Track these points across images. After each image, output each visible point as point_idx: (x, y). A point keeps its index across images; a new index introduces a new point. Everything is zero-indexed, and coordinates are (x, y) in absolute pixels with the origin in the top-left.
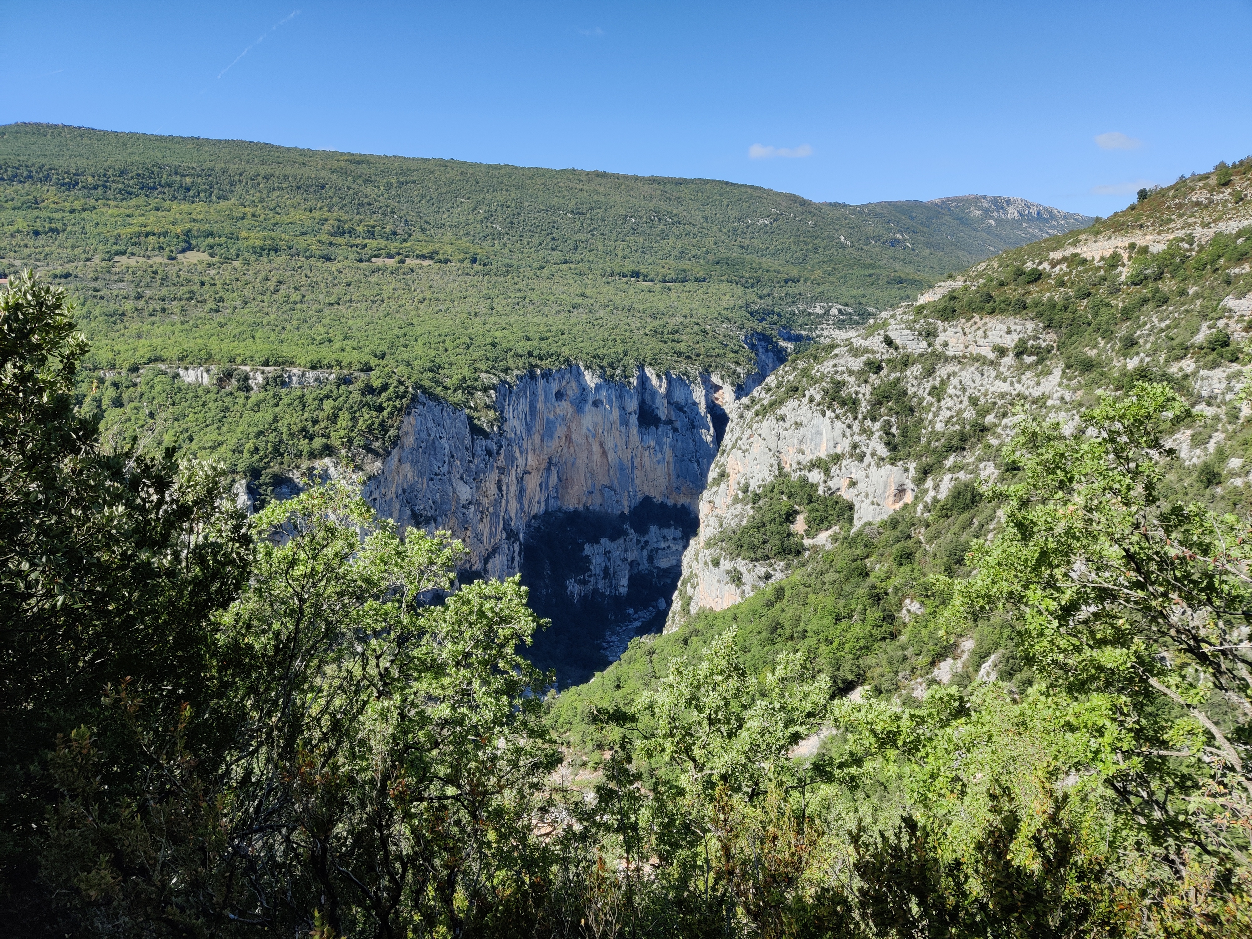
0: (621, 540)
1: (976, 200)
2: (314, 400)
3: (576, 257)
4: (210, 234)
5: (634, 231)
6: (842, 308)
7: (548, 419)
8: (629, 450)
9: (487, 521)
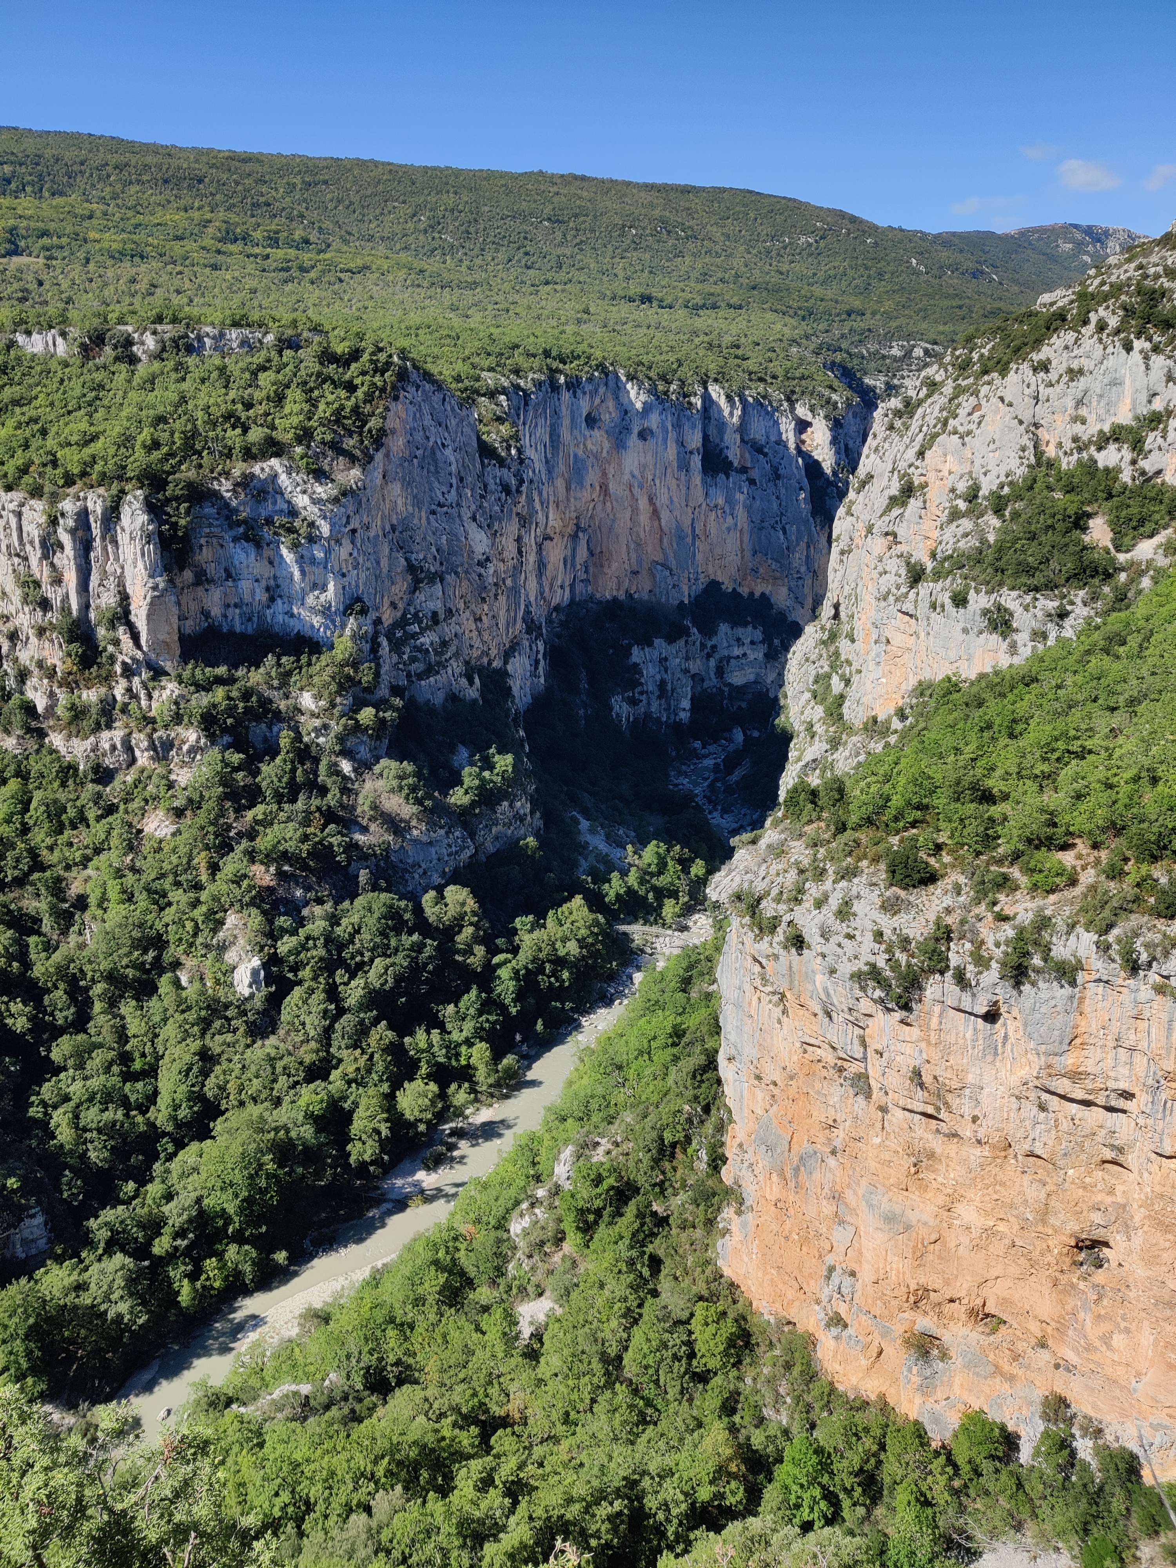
0: (682, 642)
1: (1067, 230)
2: (243, 371)
3: (562, 276)
4: (45, 233)
5: (636, 245)
6: (929, 346)
7: (575, 456)
8: (690, 510)
9: (502, 599)
